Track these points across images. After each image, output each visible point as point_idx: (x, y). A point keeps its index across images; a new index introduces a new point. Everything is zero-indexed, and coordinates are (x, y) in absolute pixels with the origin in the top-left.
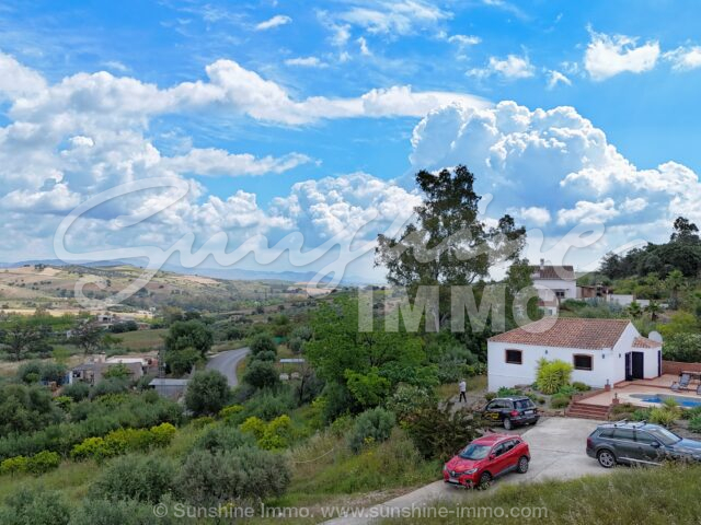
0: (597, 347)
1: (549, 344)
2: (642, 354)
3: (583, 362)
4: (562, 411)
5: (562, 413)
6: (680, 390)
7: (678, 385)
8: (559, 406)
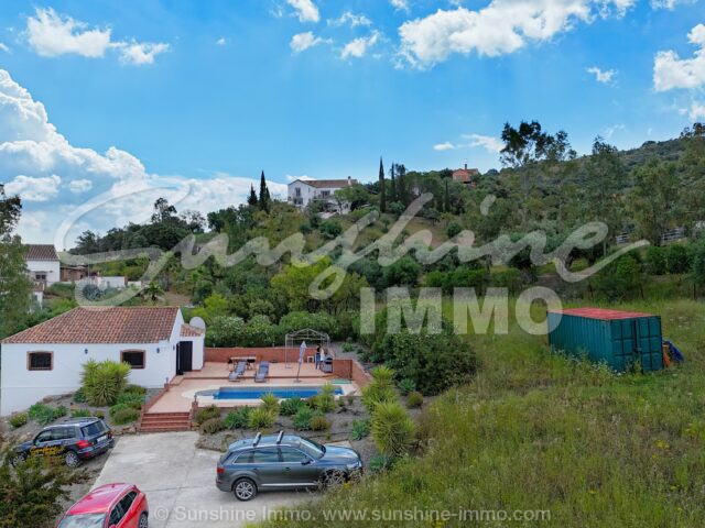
0: (149, 340)
1: (89, 341)
2: (191, 343)
3: (136, 359)
4: (130, 426)
5: (132, 429)
6: (239, 379)
7: (234, 375)
8: (126, 420)
